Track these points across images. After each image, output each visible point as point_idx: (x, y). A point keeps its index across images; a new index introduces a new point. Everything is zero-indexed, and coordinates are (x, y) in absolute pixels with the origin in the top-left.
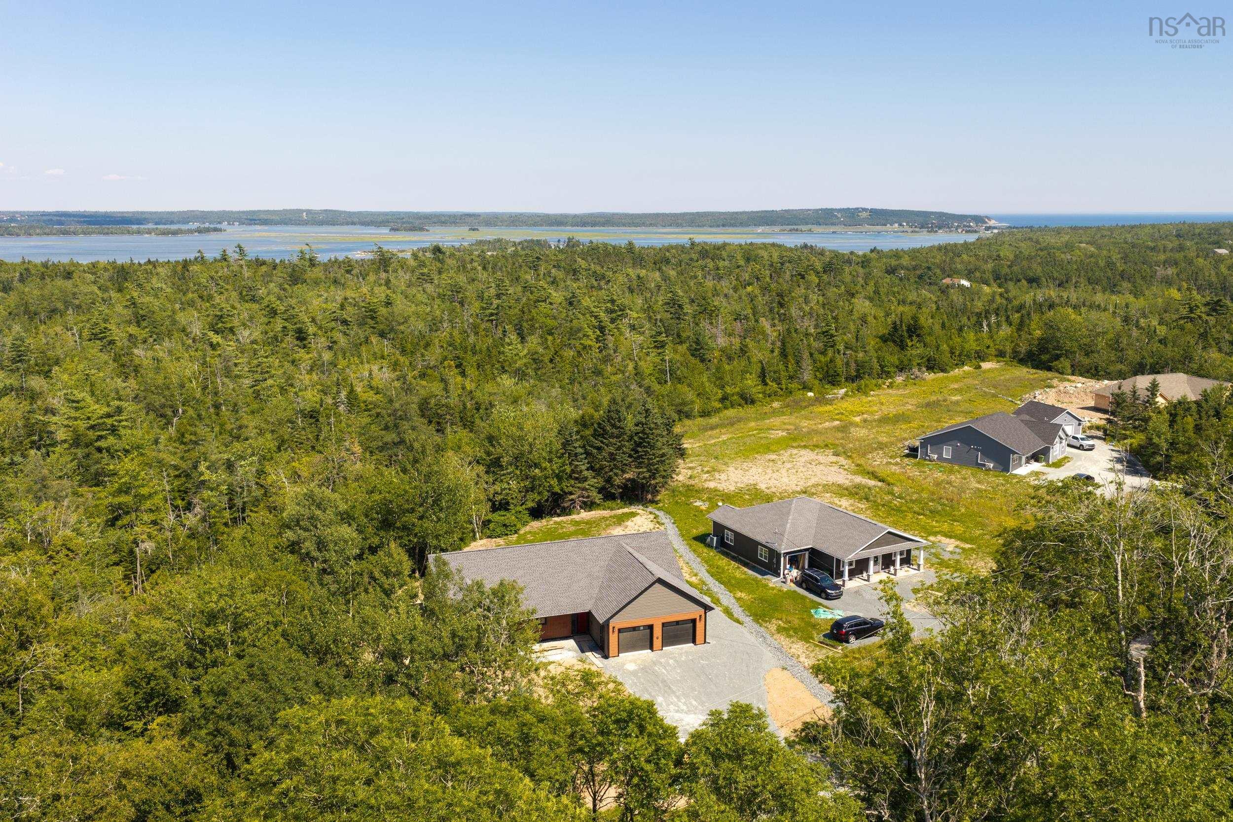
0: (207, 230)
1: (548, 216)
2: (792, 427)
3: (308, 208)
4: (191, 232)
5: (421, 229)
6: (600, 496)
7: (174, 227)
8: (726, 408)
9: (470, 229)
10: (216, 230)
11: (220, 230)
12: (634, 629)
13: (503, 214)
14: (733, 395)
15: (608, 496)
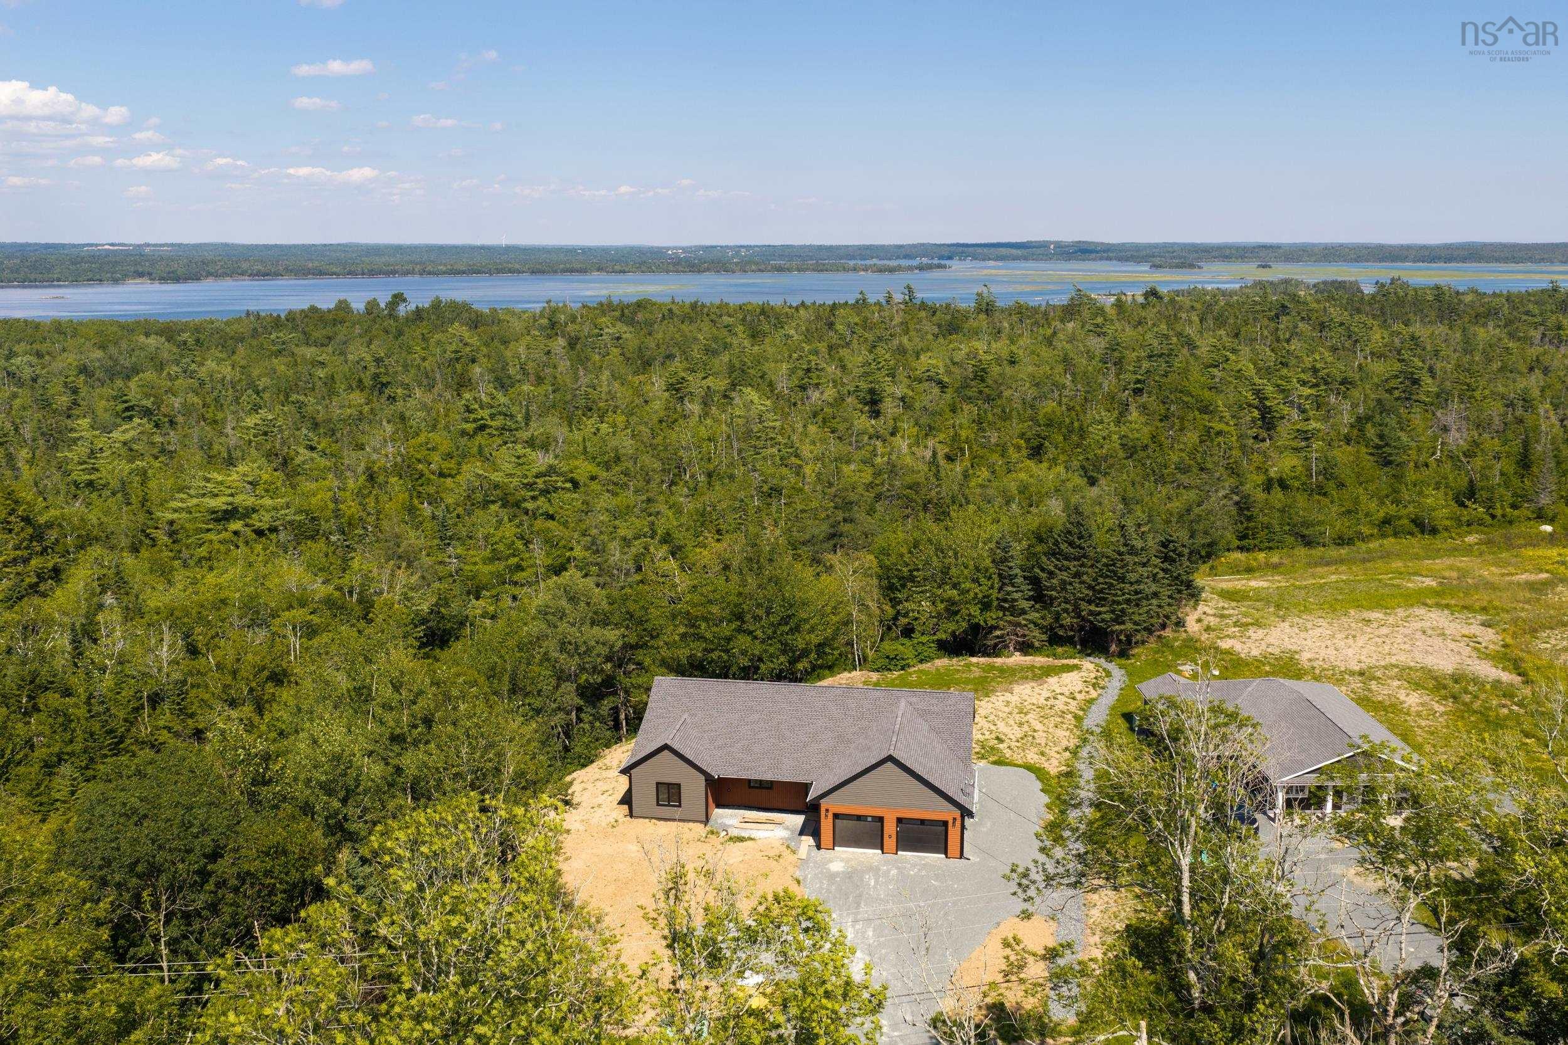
0: (930, 267)
1: (1381, 248)
2: (1455, 574)
3: (1056, 239)
4: (910, 268)
5: (1192, 266)
6: (1044, 637)
7: (893, 263)
8: (1384, 536)
9: (1259, 266)
10: (939, 266)
11: (945, 267)
12: (859, 818)
13: (1314, 245)
14: (1400, 518)
15: (1055, 639)
